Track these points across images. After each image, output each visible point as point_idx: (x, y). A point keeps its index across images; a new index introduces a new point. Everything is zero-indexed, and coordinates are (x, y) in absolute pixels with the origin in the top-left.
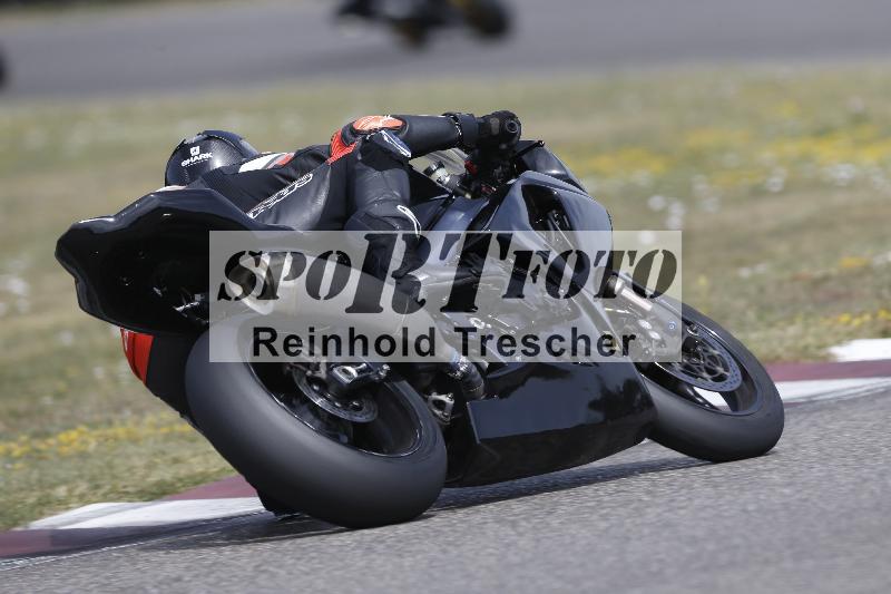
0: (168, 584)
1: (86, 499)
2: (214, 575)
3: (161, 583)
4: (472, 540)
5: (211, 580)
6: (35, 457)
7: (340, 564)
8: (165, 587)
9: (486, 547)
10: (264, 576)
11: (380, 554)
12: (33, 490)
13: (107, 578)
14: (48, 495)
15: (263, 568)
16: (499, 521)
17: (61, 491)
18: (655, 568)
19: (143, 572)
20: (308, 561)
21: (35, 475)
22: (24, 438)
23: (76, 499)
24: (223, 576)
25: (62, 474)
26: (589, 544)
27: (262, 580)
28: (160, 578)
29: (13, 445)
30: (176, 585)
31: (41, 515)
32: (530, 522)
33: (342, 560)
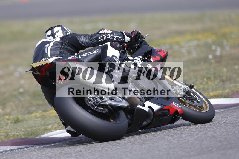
0: (78, 152)
1: (57, 129)
2: (91, 150)
3: (76, 152)
4: (161, 141)
5: (90, 151)
6: (43, 117)
7: (125, 147)
8: (77, 153)
9: (164, 143)
10: (104, 150)
11: (136, 144)
12: (42, 126)
13: (62, 151)
14: (46, 128)
15: (104, 148)
16: (168, 135)
17: (50, 127)
18: (210, 149)
19: (72, 149)
20: (116, 146)
21: (43, 122)
22: (40, 112)
23: (54, 129)
24: (93, 150)
25: (50, 122)
26: (192, 142)
27: (104, 151)
28: (76, 151)
29: (37, 114)
30: (80, 153)
31: (44, 133)
32: (176, 136)
33: (125, 146)
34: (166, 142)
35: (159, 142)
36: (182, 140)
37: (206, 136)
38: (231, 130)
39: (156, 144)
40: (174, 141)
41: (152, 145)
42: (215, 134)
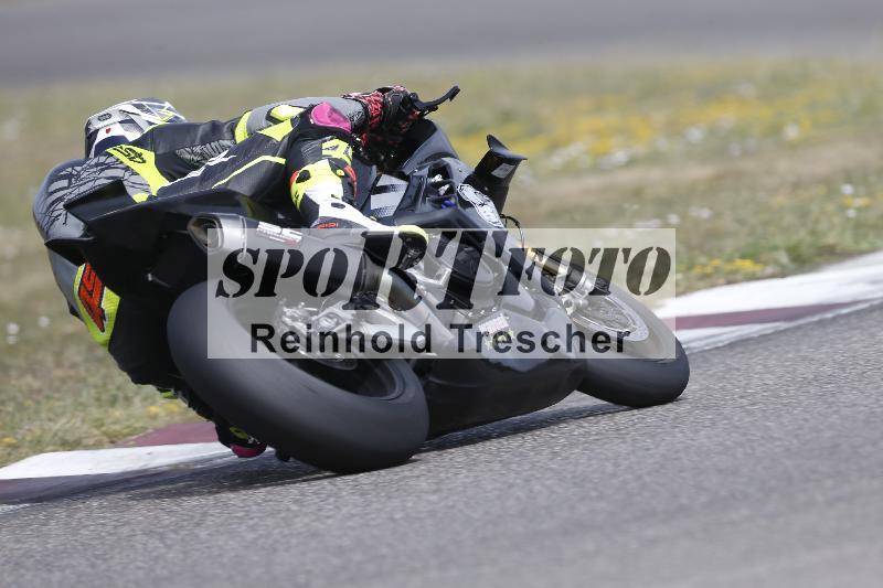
34: (141, 558)
35: (112, 558)
36: (197, 550)
37: (286, 531)
38: (379, 506)
39: (103, 567)
40: (171, 555)
41: (89, 570)
42: (322, 527)
